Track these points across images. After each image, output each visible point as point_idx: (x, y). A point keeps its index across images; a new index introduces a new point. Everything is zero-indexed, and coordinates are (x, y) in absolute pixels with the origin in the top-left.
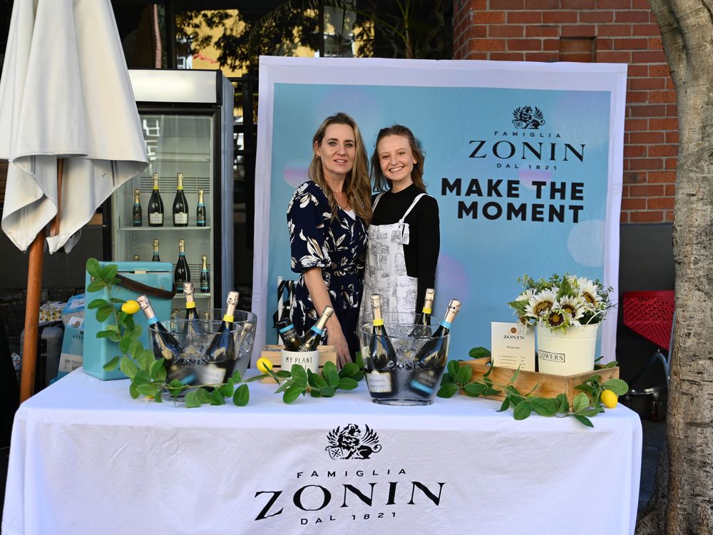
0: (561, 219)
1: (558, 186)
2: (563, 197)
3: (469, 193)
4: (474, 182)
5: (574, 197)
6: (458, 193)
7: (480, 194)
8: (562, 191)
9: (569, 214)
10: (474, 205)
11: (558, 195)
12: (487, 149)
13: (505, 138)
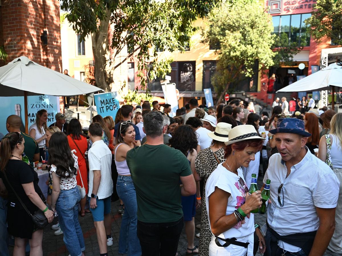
0: (50, 121)
1: (49, 114)
2: (50, 116)
3: (32, 117)
4: (33, 114)
5: (52, 116)
6: (30, 117)
7: (34, 117)
8: (50, 115)
9: (51, 120)
10: (34, 119)
11: (49, 116)
12: (35, 106)
13: (38, 103)
